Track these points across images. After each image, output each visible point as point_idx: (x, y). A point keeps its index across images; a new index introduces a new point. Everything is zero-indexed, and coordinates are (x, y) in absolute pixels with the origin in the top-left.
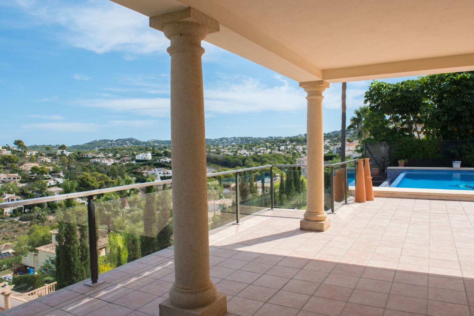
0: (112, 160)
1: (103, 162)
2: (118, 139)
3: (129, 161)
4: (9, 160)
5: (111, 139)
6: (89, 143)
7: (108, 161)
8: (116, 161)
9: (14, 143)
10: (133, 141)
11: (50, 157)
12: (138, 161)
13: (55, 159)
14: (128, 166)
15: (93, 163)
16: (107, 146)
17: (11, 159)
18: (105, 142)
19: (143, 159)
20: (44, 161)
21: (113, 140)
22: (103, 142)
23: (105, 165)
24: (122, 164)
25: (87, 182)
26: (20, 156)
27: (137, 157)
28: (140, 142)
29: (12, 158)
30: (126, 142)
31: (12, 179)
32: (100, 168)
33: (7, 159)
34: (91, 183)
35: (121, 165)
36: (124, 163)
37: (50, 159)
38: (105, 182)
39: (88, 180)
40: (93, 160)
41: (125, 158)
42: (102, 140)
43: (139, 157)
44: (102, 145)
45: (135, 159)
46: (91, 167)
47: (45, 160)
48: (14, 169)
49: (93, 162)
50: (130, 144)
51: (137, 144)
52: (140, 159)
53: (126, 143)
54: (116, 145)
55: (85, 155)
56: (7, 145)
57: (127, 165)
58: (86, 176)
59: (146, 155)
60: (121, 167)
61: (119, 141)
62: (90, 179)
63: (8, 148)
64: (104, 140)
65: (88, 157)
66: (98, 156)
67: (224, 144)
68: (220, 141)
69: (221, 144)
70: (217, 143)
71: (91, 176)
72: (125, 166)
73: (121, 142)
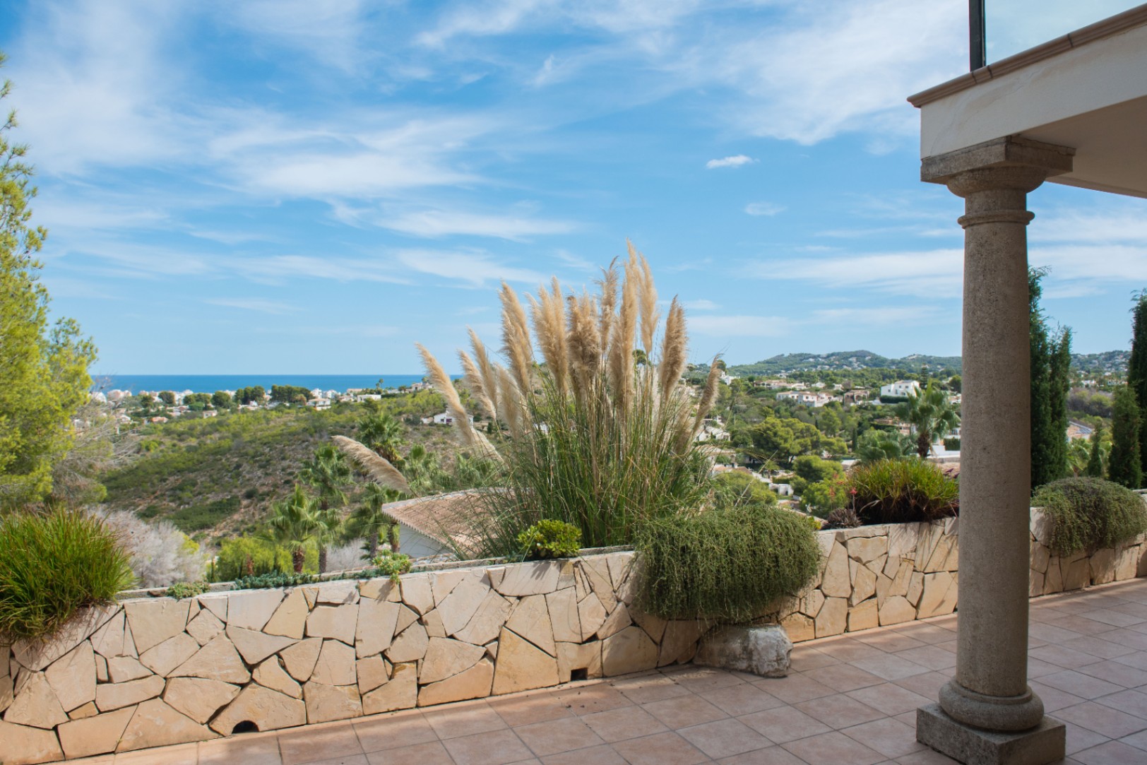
0: (824, 395)
1: (804, 399)
2: (830, 352)
3: (864, 398)
5: (815, 353)
6: (767, 362)
7: (815, 399)
8: (833, 399)
10: (867, 358)
11: (695, 387)
12: (885, 400)
14: (863, 410)
15: (783, 401)
16: (806, 367)
18: (801, 360)
19: (899, 395)
21: (819, 356)
22: (799, 358)
23: (808, 407)
24: (848, 406)
25: (774, 439)
27: (885, 391)
28: (884, 361)
30: (850, 359)
32: (797, 412)
34: (782, 441)
35: (845, 408)
36: (852, 404)
37: (695, 390)
38: (812, 441)
39: (775, 434)
40: (782, 395)
41: (856, 393)
42: (795, 356)
43: (889, 391)
44: (795, 366)
45: (879, 395)
46: (779, 409)
49: (782, 399)
50: (859, 366)
51: (875, 365)
52: (892, 394)
53: (851, 362)
54: (827, 367)
55: (764, 384)
57: (860, 407)
58: (773, 425)
59: (907, 387)
60: (846, 411)
61: (832, 358)
62: (780, 433)
64: (801, 355)
65: (770, 389)
66: (793, 386)
67: (1117, 369)
68: (1106, 359)
69: (1110, 367)
70: (1097, 365)
71: (782, 426)
72: (856, 411)
73: (839, 361)
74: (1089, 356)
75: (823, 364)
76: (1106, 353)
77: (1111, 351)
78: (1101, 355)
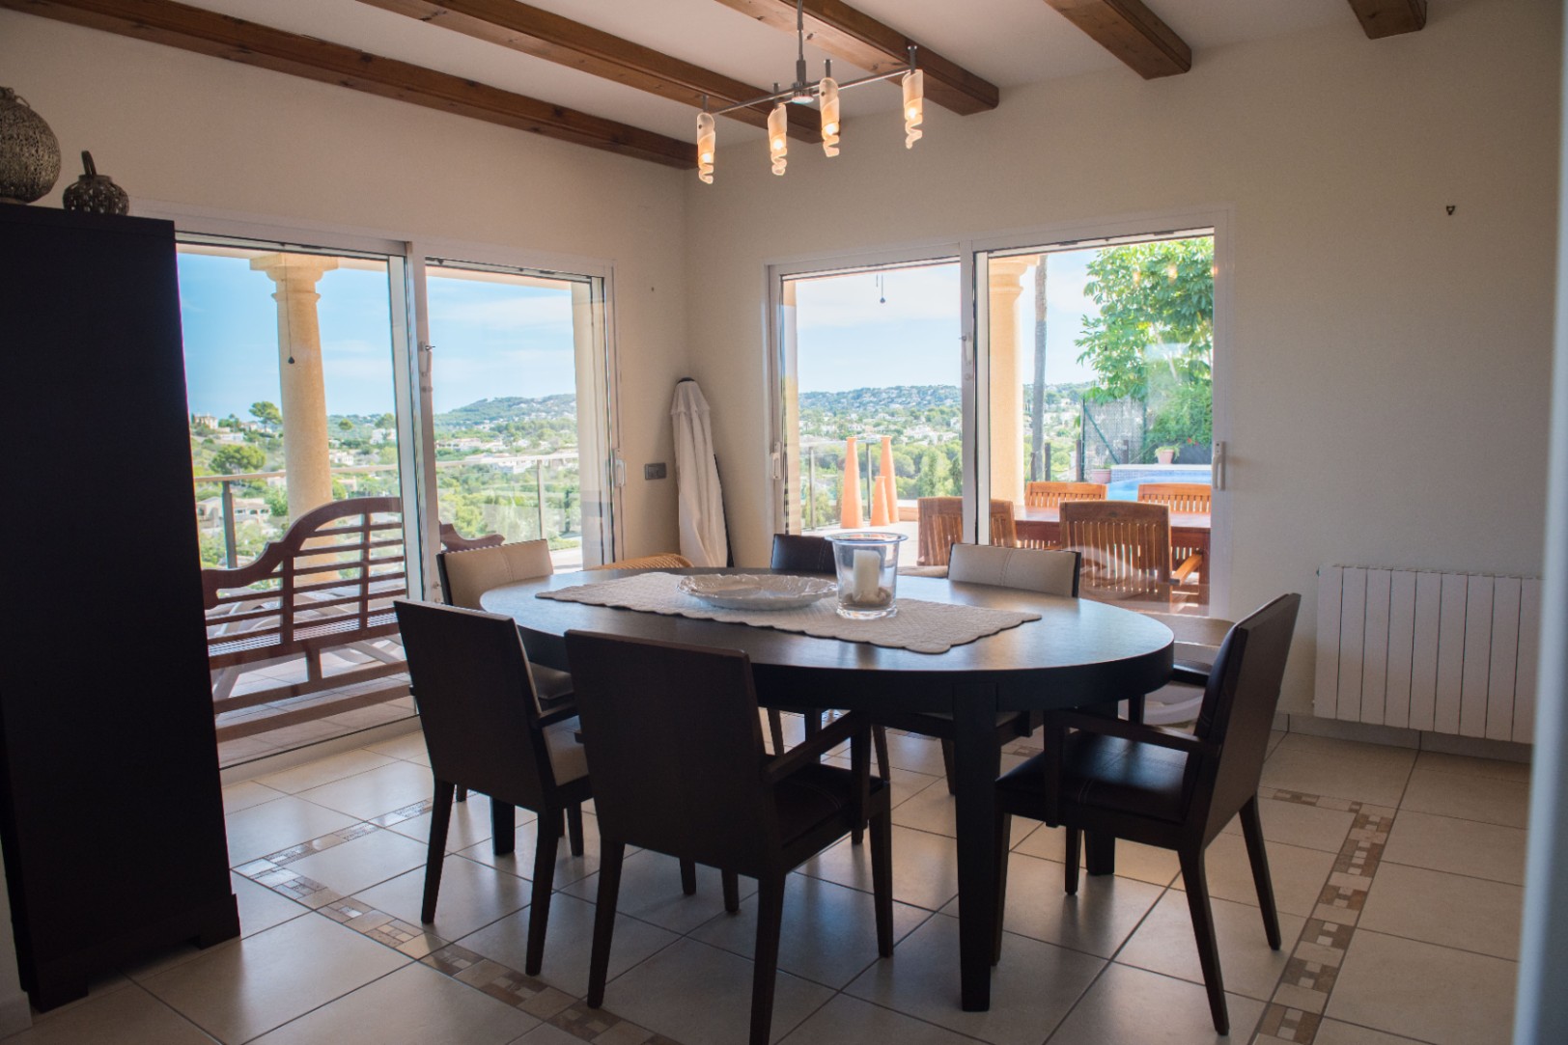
0: (526, 457)
1: (501, 463)
2: (546, 395)
4: (239, 460)
7: (514, 462)
9: (251, 411)
11: (353, 451)
13: (367, 456)
14: (572, 475)
15: (474, 467)
16: (517, 416)
17: (243, 457)
18: (510, 406)
20: (336, 461)
21: (532, 400)
22: (506, 404)
23: (505, 473)
26: (269, 449)
29: (245, 454)
31: (248, 512)
33: (233, 457)
34: (464, 525)
35: (552, 474)
37: (351, 457)
40: (471, 460)
42: (501, 401)
44: (502, 414)
46: (467, 478)
47: (340, 460)
48: (254, 484)
49: (472, 464)
54: (544, 415)
55: (449, 445)
56: (232, 416)
61: (550, 403)
63: (234, 425)
64: (509, 399)
65: (458, 451)
66: (487, 446)
67: (865, 409)
68: (854, 398)
69: (858, 407)
70: (845, 404)
71: (465, 505)
72: (565, 476)
73: (558, 406)
74: (838, 394)
75: (538, 410)
76: (854, 391)
77: (859, 388)
78: (849, 393)
